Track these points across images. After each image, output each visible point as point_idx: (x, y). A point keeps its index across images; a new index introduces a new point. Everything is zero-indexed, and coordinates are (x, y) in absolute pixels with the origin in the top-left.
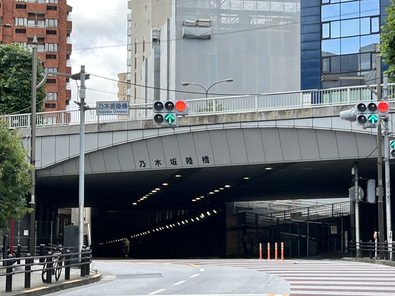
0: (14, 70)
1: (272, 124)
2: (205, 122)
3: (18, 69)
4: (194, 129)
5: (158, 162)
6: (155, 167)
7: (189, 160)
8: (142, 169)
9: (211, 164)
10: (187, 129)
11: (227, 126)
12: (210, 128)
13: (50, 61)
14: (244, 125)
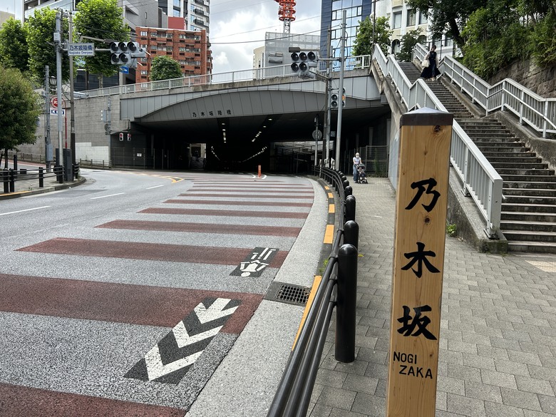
0: (164, 69)
1: (265, 88)
2: (227, 87)
3: (166, 69)
4: (221, 92)
5: (203, 113)
6: (202, 117)
7: (220, 112)
8: (194, 118)
9: (232, 115)
10: (217, 92)
11: (240, 90)
12: (230, 91)
13: (197, 70)
14: (250, 89)
